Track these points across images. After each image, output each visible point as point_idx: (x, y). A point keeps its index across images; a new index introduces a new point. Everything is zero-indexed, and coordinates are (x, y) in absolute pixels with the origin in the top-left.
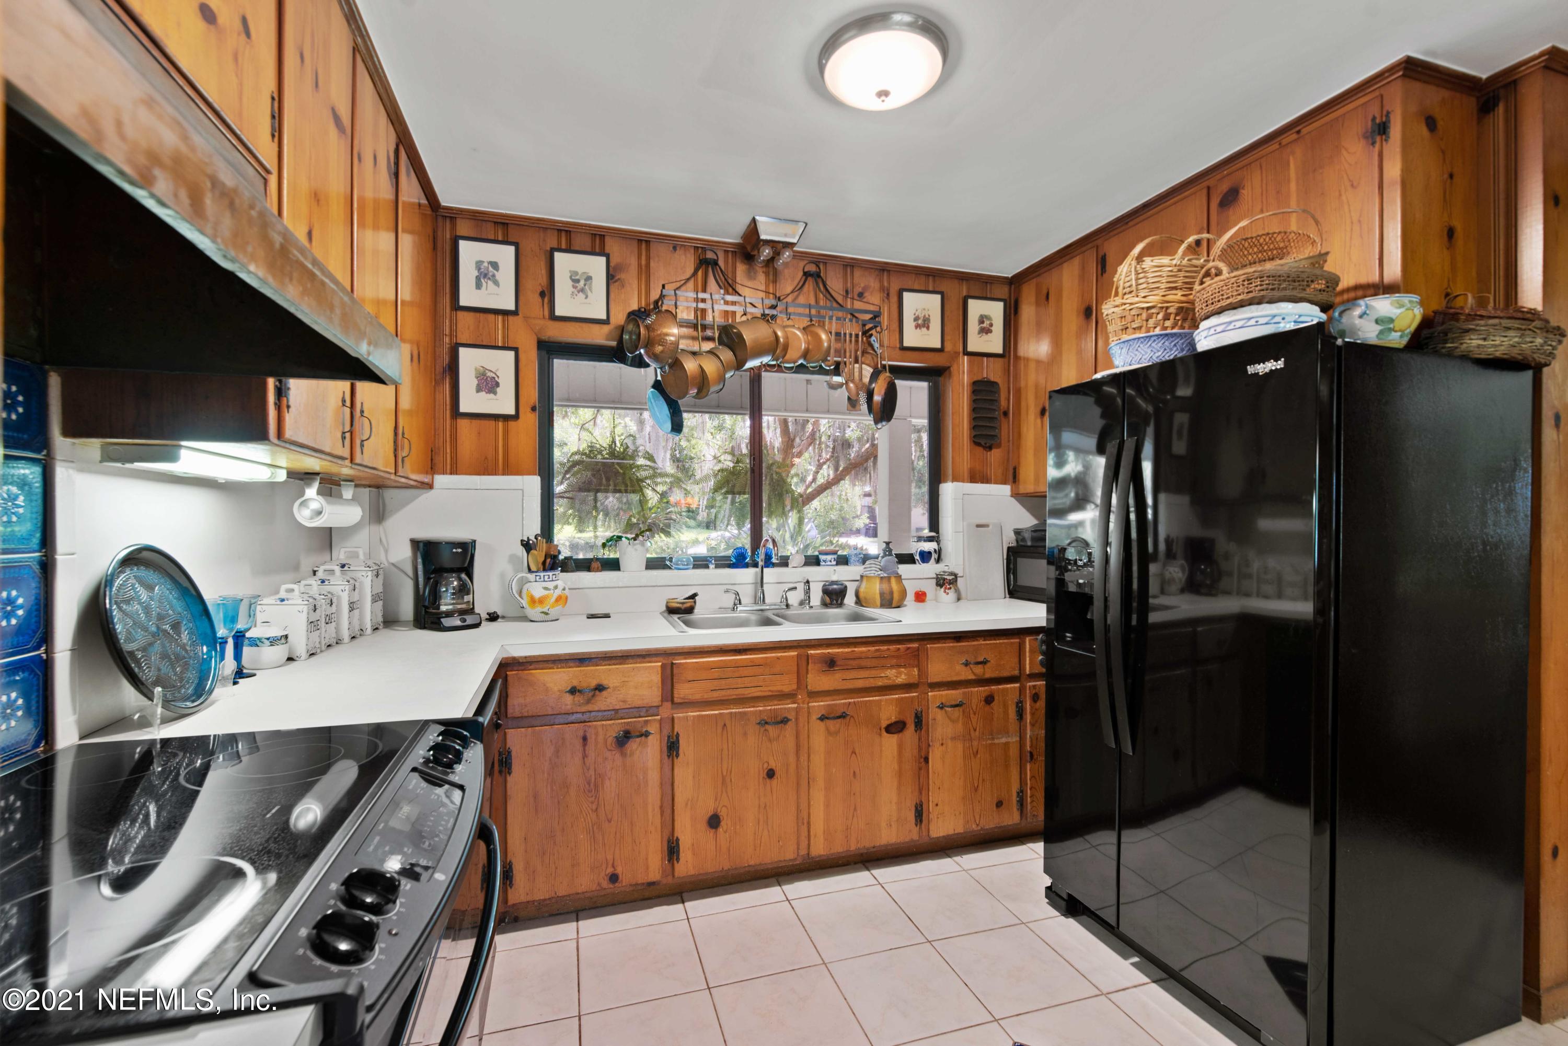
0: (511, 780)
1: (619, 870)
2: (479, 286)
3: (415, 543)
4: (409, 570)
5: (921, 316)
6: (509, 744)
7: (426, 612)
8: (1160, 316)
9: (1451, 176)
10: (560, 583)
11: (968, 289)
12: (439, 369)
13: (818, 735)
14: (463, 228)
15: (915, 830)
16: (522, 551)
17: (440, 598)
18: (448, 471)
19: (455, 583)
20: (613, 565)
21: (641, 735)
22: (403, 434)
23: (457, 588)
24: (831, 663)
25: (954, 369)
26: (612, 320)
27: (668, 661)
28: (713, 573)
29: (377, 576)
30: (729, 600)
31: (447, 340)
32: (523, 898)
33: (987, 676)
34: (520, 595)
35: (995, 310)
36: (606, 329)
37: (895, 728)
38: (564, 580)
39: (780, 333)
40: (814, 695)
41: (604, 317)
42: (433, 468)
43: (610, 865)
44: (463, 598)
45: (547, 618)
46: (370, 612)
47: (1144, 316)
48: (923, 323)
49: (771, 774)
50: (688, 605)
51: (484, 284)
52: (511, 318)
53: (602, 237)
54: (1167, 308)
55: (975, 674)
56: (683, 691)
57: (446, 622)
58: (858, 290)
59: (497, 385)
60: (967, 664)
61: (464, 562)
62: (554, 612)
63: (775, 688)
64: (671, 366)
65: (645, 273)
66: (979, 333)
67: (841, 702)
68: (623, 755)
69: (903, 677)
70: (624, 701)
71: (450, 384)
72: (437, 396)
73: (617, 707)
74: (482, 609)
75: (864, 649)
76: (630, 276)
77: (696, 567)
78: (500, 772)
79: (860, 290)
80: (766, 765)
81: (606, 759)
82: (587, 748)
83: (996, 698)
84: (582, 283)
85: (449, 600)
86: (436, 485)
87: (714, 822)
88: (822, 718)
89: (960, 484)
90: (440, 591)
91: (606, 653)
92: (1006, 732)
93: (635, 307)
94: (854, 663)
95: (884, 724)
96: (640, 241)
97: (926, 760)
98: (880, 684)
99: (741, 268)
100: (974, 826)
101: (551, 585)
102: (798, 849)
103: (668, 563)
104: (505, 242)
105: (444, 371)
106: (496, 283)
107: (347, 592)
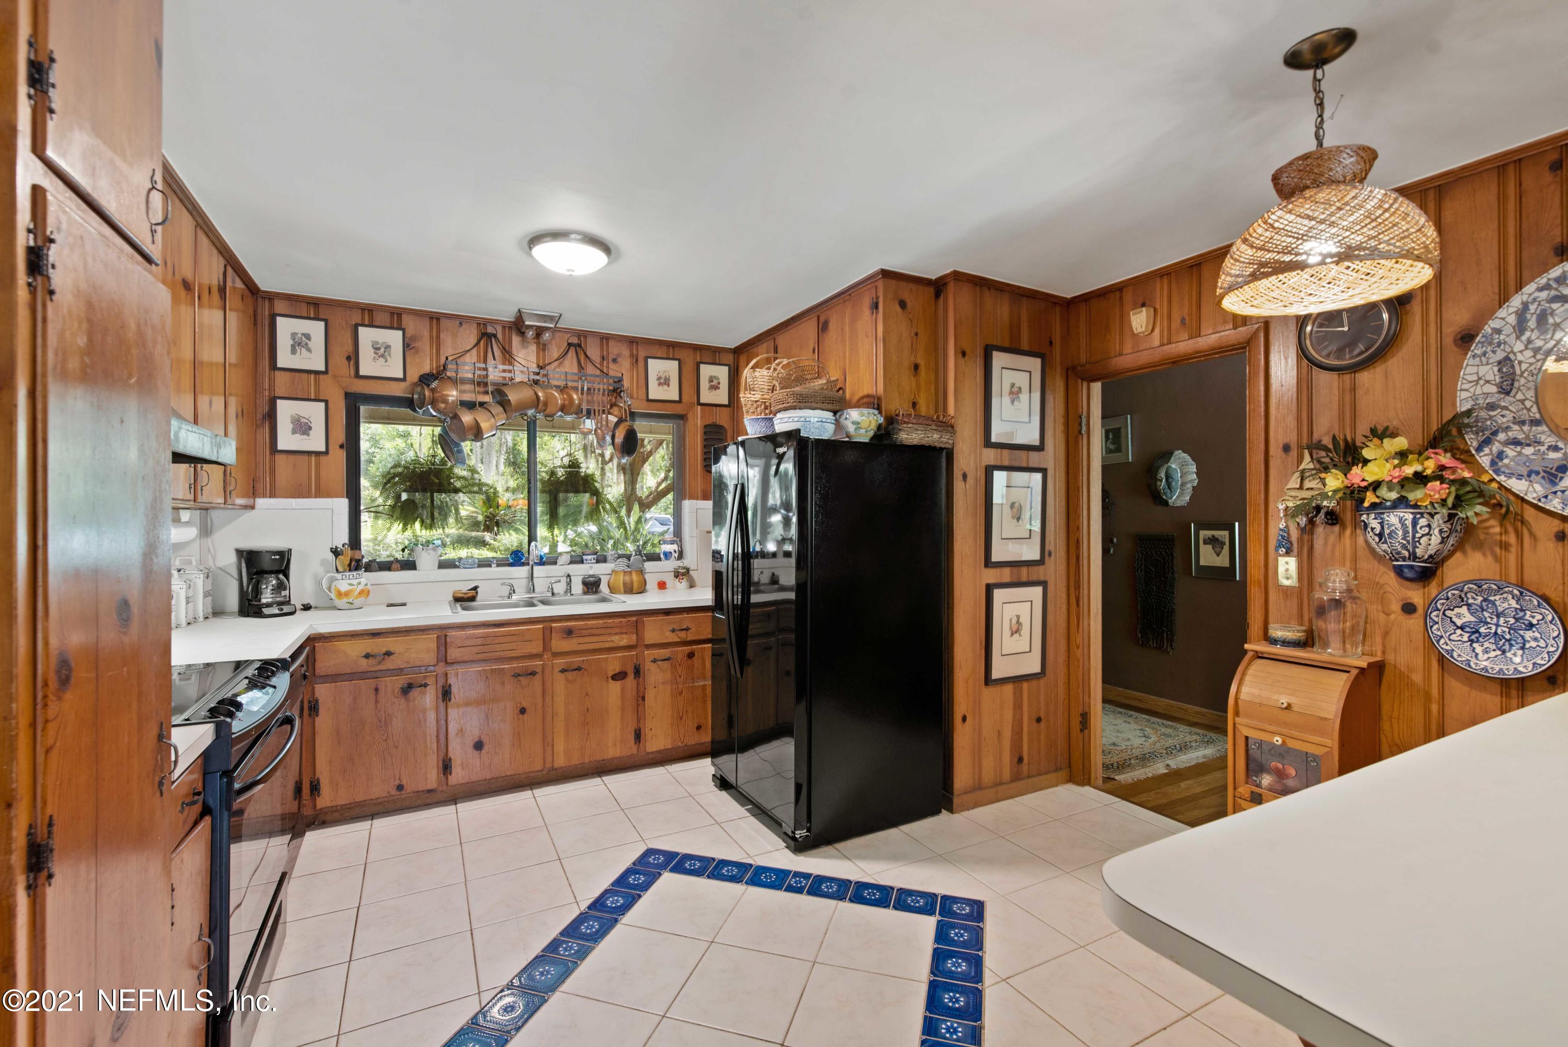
0: (318, 720)
1: (404, 782)
2: (294, 351)
3: (240, 553)
4: (235, 573)
5: (663, 376)
6: (317, 695)
7: (249, 604)
8: (763, 407)
9: (917, 334)
10: (363, 581)
11: (701, 356)
12: (259, 416)
13: (559, 684)
14: (280, 306)
15: (635, 748)
16: (331, 556)
17: (261, 593)
18: (268, 495)
19: (274, 582)
20: (409, 565)
21: (421, 686)
22: (230, 474)
23: (276, 586)
24: (569, 632)
25: (690, 416)
26: (408, 378)
27: (442, 633)
28: (494, 570)
29: (208, 577)
30: (506, 590)
31: (267, 394)
32: (328, 804)
33: (689, 639)
34: (330, 591)
35: (722, 373)
36: (403, 385)
37: (619, 676)
38: (365, 578)
39: (540, 394)
40: (556, 655)
41: (401, 376)
42: (254, 492)
43: (397, 778)
44: (281, 593)
45: (351, 606)
46: (201, 606)
47: (755, 405)
48: (664, 382)
49: (523, 711)
50: (470, 595)
51: (299, 351)
52: (321, 377)
53: (399, 315)
54: (765, 402)
55: (680, 638)
56: (453, 654)
57: (266, 611)
58: (611, 357)
59: (310, 428)
60: (673, 631)
61: (282, 565)
62: (358, 602)
63: (526, 651)
64: (452, 418)
65: (437, 342)
66: (709, 389)
67: (577, 659)
68: (408, 701)
69: (625, 641)
70: (408, 663)
71: (269, 427)
72: (258, 436)
73: (402, 667)
74: (297, 601)
75: (594, 622)
76: (425, 345)
77: (480, 566)
78: (310, 715)
79: (614, 357)
80: (519, 705)
81: (394, 703)
82: (378, 696)
83: (696, 654)
84: (382, 350)
85: (268, 595)
86: (257, 506)
87: (479, 746)
88: (563, 671)
89: (695, 501)
90: (261, 588)
91: (393, 628)
92: (704, 678)
93: (426, 369)
94: (587, 632)
95: (610, 674)
96: (431, 318)
97: (643, 698)
98: (607, 646)
99: (516, 340)
100: (680, 744)
101: (355, 582)
102: (544, 763)
103: (457, 563)
104: (316, 318)
105: (264, 417)
106: (309, 350)
107: (184, 590)
